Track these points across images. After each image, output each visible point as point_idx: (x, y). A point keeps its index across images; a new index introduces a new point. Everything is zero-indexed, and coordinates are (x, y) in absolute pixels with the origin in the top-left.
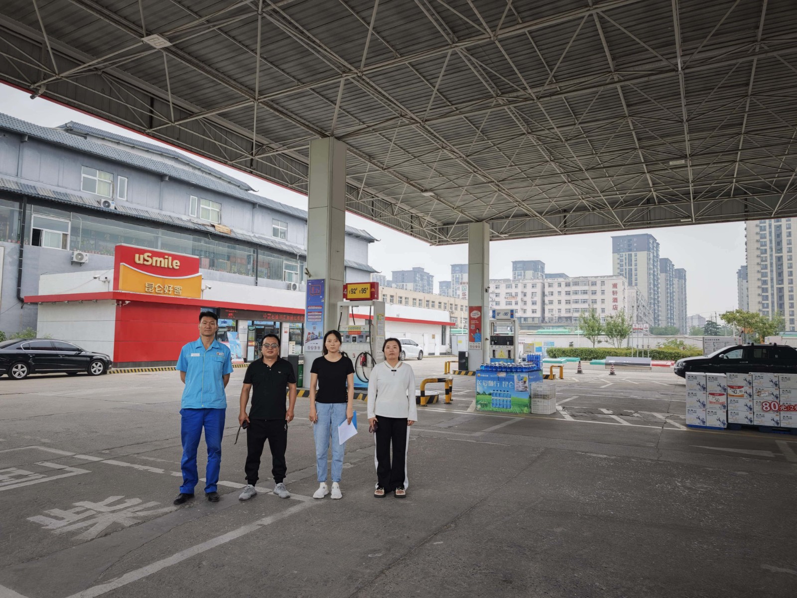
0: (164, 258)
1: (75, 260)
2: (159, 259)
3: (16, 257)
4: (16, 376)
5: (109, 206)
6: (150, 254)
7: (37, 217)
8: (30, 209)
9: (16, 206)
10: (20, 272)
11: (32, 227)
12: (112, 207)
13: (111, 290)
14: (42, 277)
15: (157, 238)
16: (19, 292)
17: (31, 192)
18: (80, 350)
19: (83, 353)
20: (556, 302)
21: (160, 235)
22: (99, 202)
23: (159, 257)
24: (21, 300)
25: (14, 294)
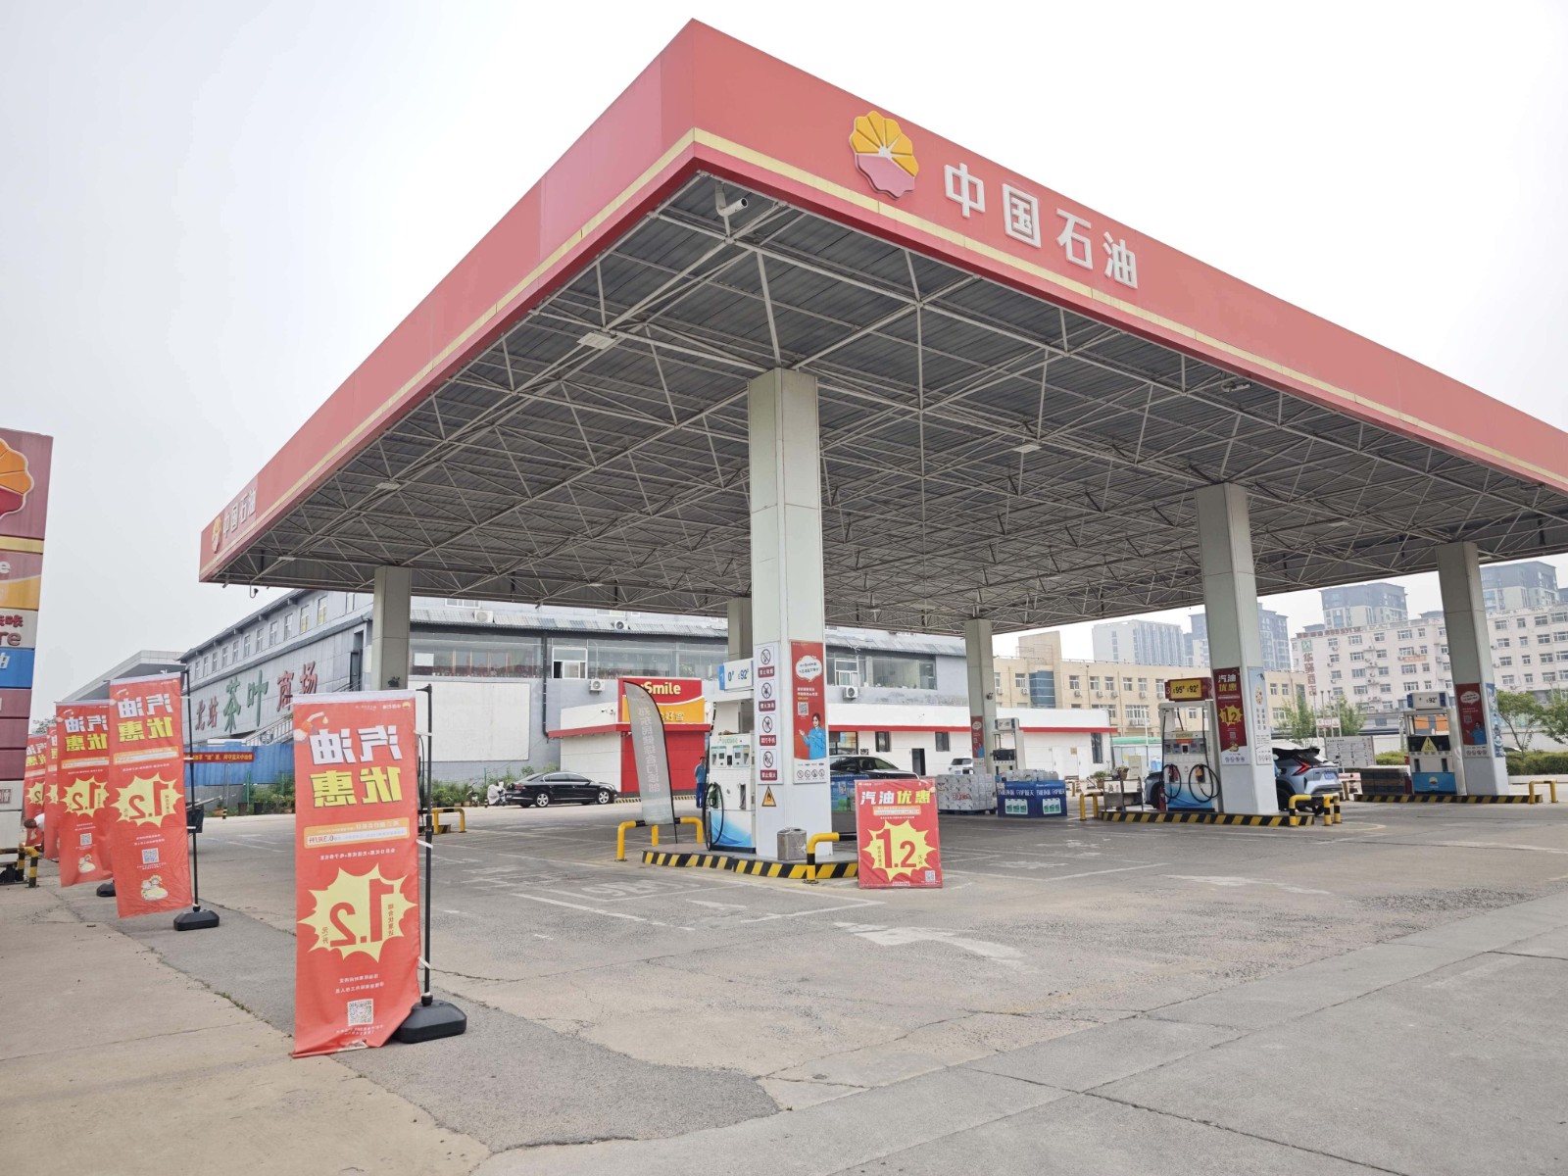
0: (664, 685)
1: (592, 689)
2: (659, 687)
3: (540, 692)
4: (540, 804)
5: (623, 626)
6: (650, 683)
7: (557, 650)
8: (551, 641)
9: (538, 642)
10: (544, 706)
11: (553, 661)
12: (625, 628)
13: (617, 722)
14: (563, 710)
15: (674, 653)
16: (544, 726)
17: (550, 626)
18: (589, 781)
19: (591, 784)
20: (1517, 661)
21: (678, 649)
22: (613, 625)
23: (659, 684)
24: (546, 734)
25: (540, 729)
